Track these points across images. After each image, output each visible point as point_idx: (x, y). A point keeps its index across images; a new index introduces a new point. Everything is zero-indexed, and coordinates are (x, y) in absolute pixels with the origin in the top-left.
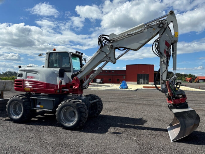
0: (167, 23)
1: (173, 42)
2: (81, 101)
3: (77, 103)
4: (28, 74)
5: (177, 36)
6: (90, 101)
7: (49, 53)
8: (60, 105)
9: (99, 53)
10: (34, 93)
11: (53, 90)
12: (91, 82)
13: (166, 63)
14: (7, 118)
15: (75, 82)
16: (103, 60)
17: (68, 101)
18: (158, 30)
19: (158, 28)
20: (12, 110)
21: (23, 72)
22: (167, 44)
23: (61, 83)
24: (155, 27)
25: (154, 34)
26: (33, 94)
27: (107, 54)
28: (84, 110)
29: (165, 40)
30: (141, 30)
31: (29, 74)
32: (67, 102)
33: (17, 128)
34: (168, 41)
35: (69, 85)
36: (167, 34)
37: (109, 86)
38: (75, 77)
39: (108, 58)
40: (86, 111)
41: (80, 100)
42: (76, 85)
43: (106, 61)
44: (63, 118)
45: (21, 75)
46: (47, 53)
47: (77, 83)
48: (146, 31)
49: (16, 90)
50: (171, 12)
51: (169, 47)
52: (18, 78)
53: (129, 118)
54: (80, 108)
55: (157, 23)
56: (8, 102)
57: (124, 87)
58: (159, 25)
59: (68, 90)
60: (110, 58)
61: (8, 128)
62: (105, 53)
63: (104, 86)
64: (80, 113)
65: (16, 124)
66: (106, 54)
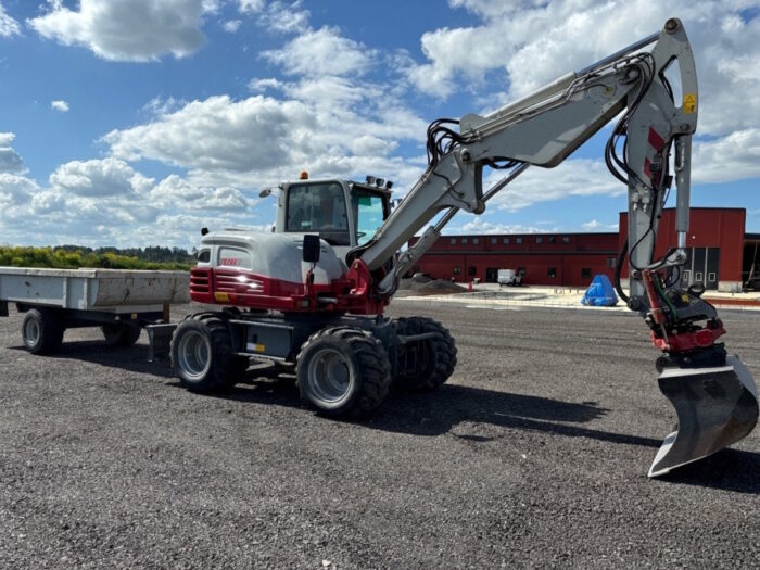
0: (654, 64)
1: (676, 131)
2: (368, 333)
3: (354, 338)
4: (223, 251)
5: (693, 107)
6: (400, 337)
7: (286, 187)
8: (307, 343)
9: (428, 182)
10: (248, 310)
11: (289, 299)
12: (479, 282)
13: (648, 209)
14: (175, 380)
15: (356, 277)
16: (440, 204)
17: (327, 332)
18: (623, 91)
19: (622, 84)
20: (184, 355)
21: (211, 247)
22: (654, 139)
23: (311, 277)
24: (611, 83)
25: (606, 108)
26: (245, 311)
27: (453, 182)
28: (375, 361)
29: (648, 125)
30: (564, 97)
31: (226, 254)
32: (326, 336)
33: (192, 403)
34: (657, 130)
35: (338, 287)
36: (656, 104)
37: (544, 297)
38: (356, 260)
39: (457, 196)
40: (381, 365)
41: (366, 330)
42: (359, 286)
43: (452, 207)
44: (316, 383)
45: (205, 256)
46: (281, 188)
47: (362, 280)
48: (580, 97)
49: (195, 298)
50: (670, 26)
51: (660, 152)
52: (201, 265)
53: (546, 399)
54: (363, 356)
55: (619, 66)
56: (175, 333)
57: (598, 300)
58: (627, 76)
59: (334, 300)
60: (461, 195)
61: (171, 404)
62: (447, 179)
63: (525, 294)
64: (362, 368)
65: (194, 396)
66: (449, 183)
